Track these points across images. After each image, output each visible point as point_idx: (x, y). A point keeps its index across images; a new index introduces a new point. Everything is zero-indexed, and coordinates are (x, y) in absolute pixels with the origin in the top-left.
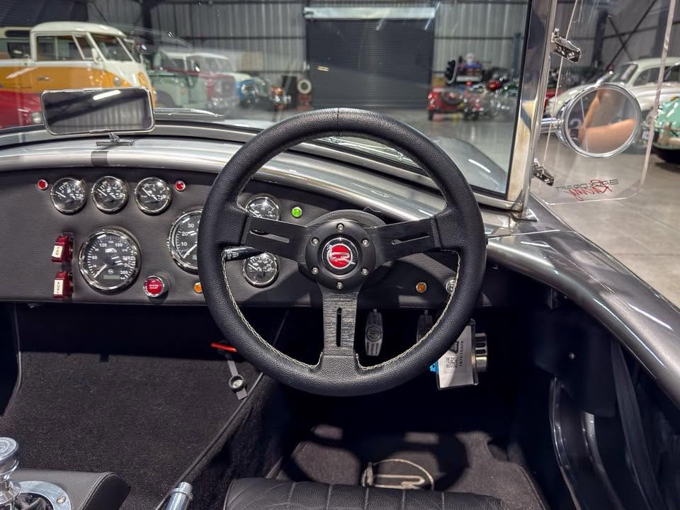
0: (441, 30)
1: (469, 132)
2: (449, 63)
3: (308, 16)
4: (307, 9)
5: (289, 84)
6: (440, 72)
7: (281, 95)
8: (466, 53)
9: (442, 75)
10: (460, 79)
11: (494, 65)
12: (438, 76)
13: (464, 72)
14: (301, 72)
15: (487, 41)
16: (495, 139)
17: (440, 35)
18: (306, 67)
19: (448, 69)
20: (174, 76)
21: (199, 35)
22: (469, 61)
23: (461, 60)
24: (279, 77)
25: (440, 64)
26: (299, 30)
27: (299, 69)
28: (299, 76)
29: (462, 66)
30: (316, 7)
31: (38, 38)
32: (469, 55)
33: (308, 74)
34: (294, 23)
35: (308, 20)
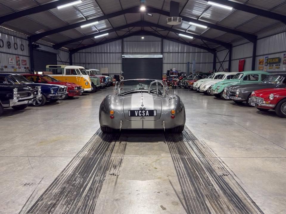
0: (165, 61)
1: (174, 92)
2: (168, 71)
3: (124, 57)
4: (123, 55)
5: (117, 77)
6: (165, 74)
7: (115, 81)
8: (173, 68)
9: (166, 75)
10: (171, 76)
11: (181, 71)
12: (164, 75)
13: (172, 74)
14: (120, 74)
15: (179, 64)
16: (181, 93)
17: (165, 63)
18: (122, 72)
19: (167, 73)
20: (94, 78)
21: (88, 63)
22: (174, 70)
23: (171, 70)
24: (113, 75)
25: (165, 71)
26: (120, 61)
27: (120, 73)
28: (120, 75)
29: (172, 72)
30: (126, 55)
31: (67, 70)
32: (174, 69)
33: (123, 75)
34: (118, 59)
35: (123, 58)
